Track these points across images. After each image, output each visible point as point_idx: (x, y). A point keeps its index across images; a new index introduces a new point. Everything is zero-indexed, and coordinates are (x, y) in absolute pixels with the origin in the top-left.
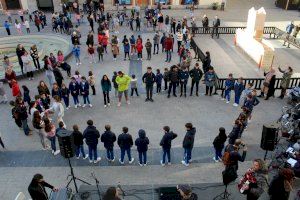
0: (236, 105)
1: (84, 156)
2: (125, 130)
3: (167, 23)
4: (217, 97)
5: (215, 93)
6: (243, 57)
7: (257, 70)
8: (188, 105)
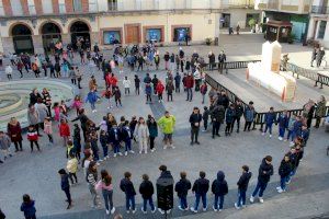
0: (281, 138)
1: (153, 209)
2: (203, 175)
3: (173, 61)
4: (257, 132)
5: (254, 129)
6: (260, 90)
7: (280, 102)
8: (234, 144)
